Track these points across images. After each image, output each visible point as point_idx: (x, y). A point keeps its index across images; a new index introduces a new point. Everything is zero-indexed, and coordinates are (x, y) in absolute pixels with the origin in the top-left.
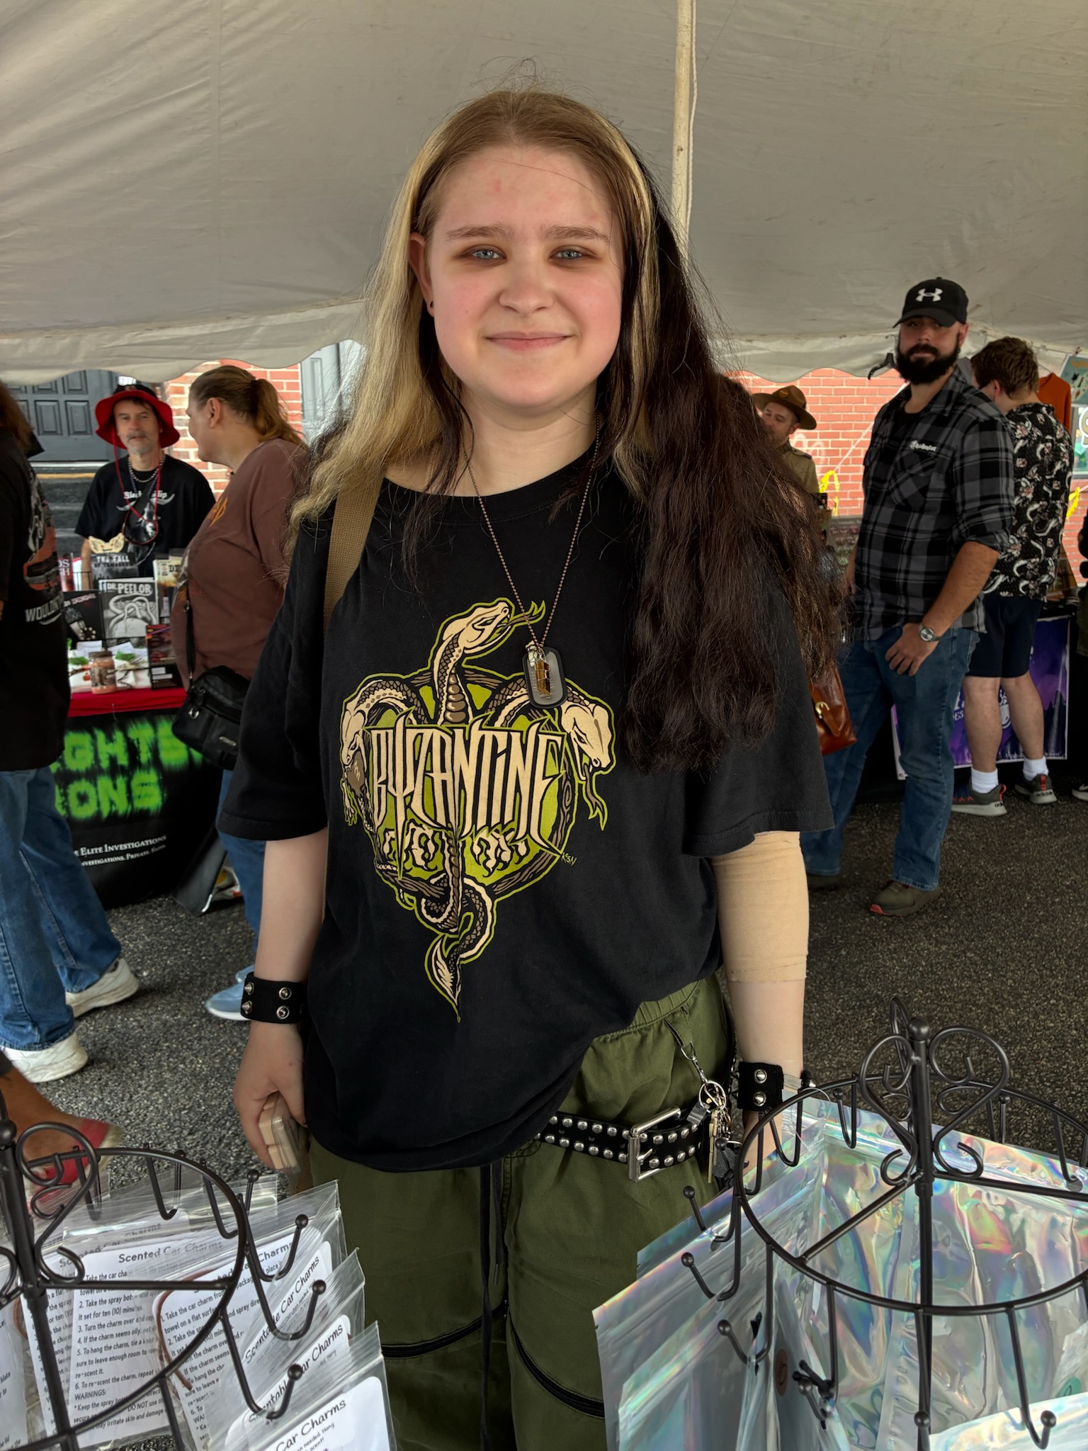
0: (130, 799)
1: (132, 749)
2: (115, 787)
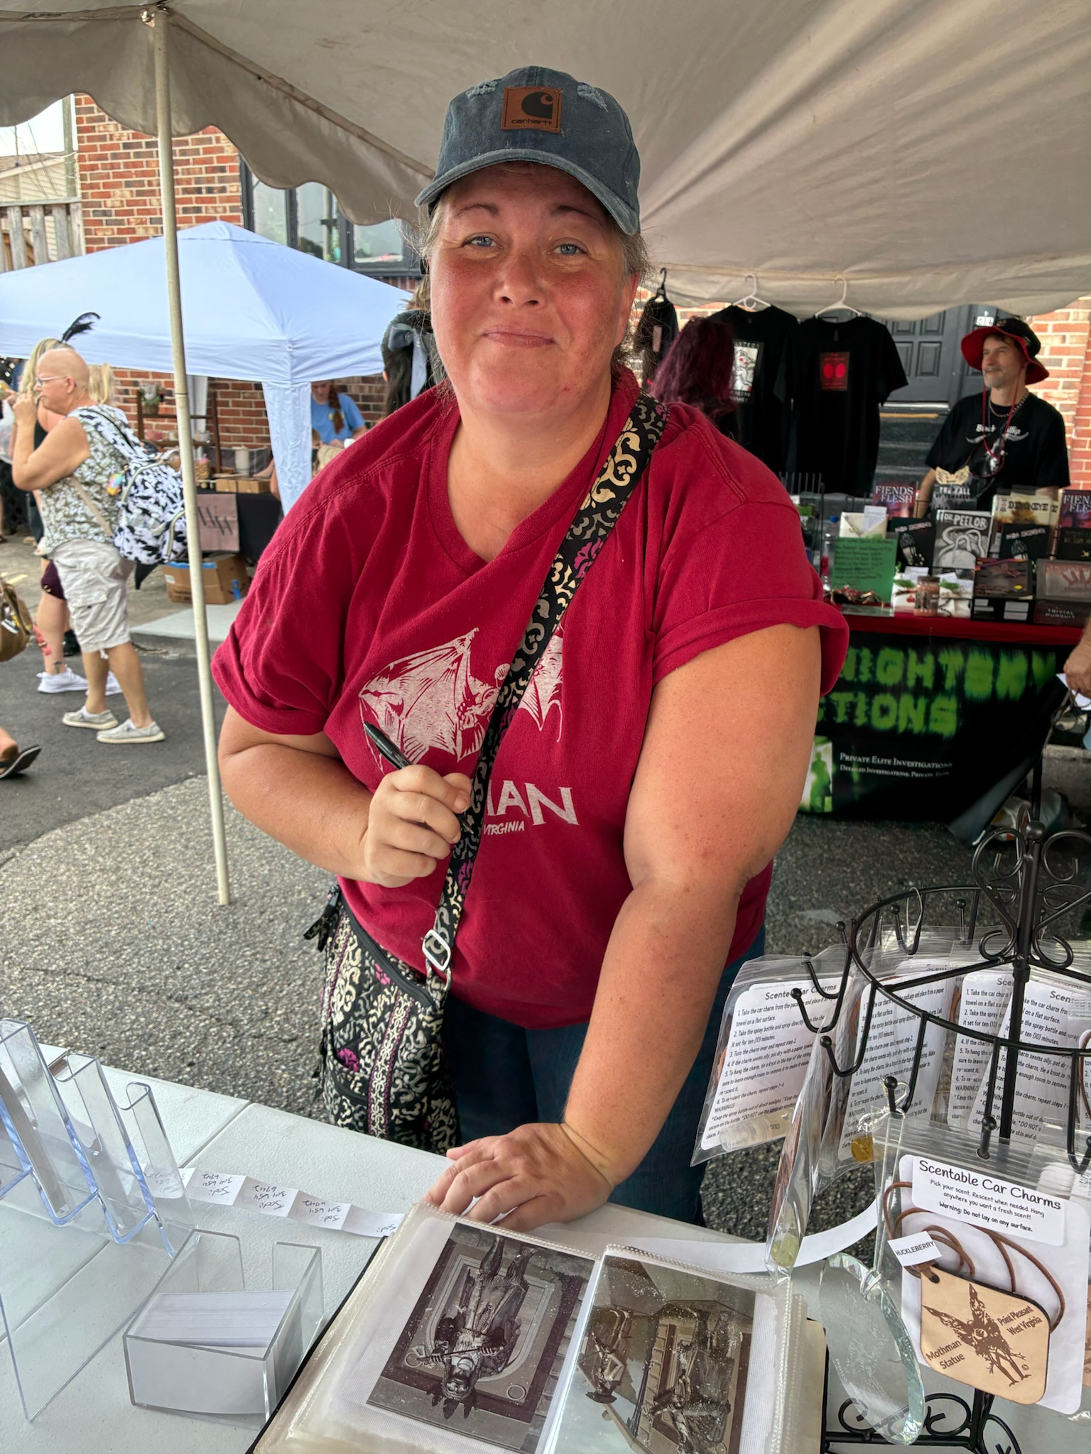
0: (927, 720)
1: (939, 674)
2: (916, 706)
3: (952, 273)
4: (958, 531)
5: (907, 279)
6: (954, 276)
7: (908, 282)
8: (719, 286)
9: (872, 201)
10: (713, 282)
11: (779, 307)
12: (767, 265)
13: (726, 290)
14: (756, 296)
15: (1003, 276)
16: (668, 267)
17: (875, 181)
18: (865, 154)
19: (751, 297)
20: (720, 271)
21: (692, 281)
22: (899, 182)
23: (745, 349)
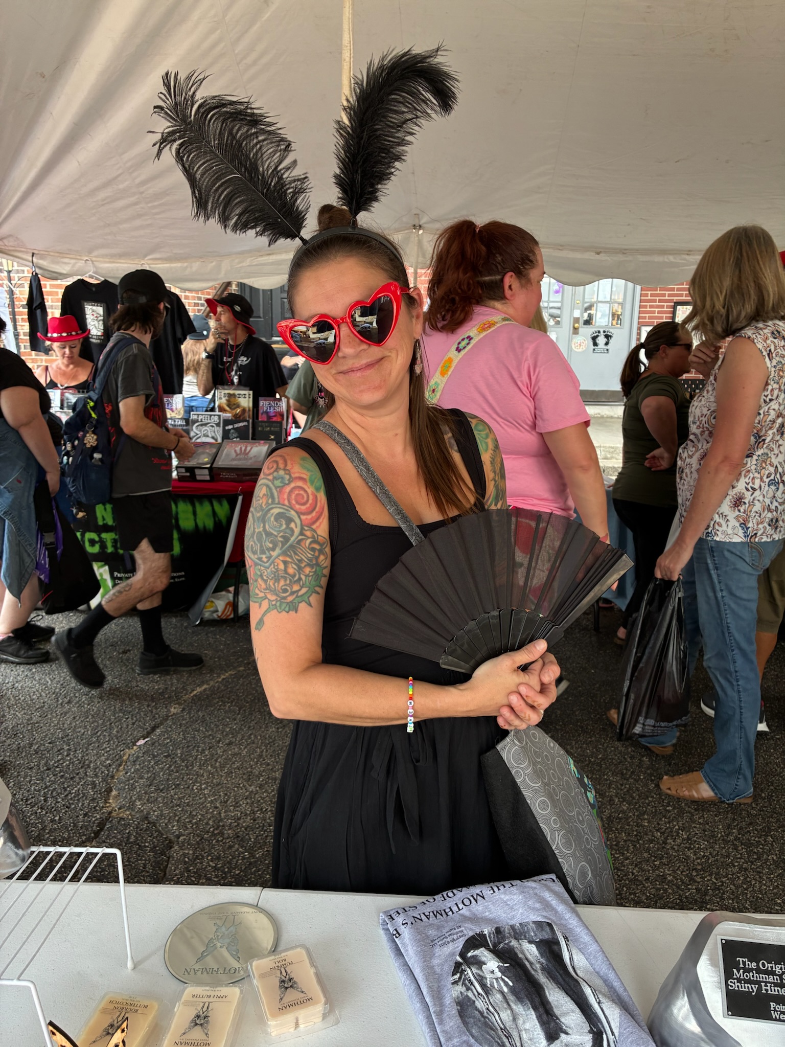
3: (212, 262)
4: (202, 425)
5: (185, 264)
6: (214, 264)
7: (186, 267)
8: (70, 265)
9: (139, 216)
10: (65, 263)
11: (110, 280)
12: (95, 253)
13: (75, 269)
14: (94, 273)
15: (244, 264)
16: (35, 252)
17: (136, 204)
18: (121, 186)
19: (91, 273)
20: (68, 256)
21: (54, 262)
22: (150, 205)
23: (94, 308)
